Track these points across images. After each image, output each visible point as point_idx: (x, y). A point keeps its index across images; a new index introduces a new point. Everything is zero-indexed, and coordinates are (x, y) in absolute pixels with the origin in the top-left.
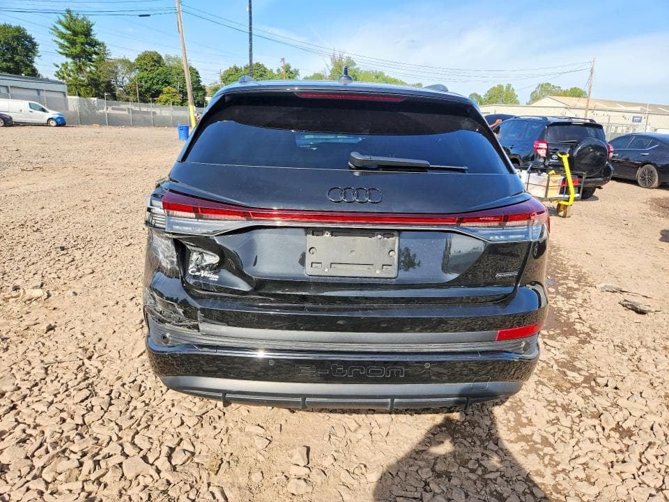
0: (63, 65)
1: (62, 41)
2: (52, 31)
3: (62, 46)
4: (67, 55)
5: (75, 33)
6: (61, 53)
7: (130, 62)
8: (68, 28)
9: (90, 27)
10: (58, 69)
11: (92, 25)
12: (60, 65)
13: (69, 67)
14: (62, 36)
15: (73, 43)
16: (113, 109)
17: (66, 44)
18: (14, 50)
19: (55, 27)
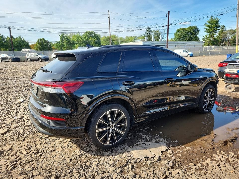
0: (206, 36)
1: (207, 28)
2: (204, 25)
3: (207, 29)
4: (208, 32)
5: (212, 24)
6: (206, 32)
7: (233, 30)
8: (210, 23)
9: (218, 20)
10: (203, 38)
11: (219, 20)
12: (205, 36)
13: (207, 36)
14: (208, 26)
15: (211, 28)
16: (216, 49)
17: (208, 28)
18: (192, 34)
19: (206, 23)
